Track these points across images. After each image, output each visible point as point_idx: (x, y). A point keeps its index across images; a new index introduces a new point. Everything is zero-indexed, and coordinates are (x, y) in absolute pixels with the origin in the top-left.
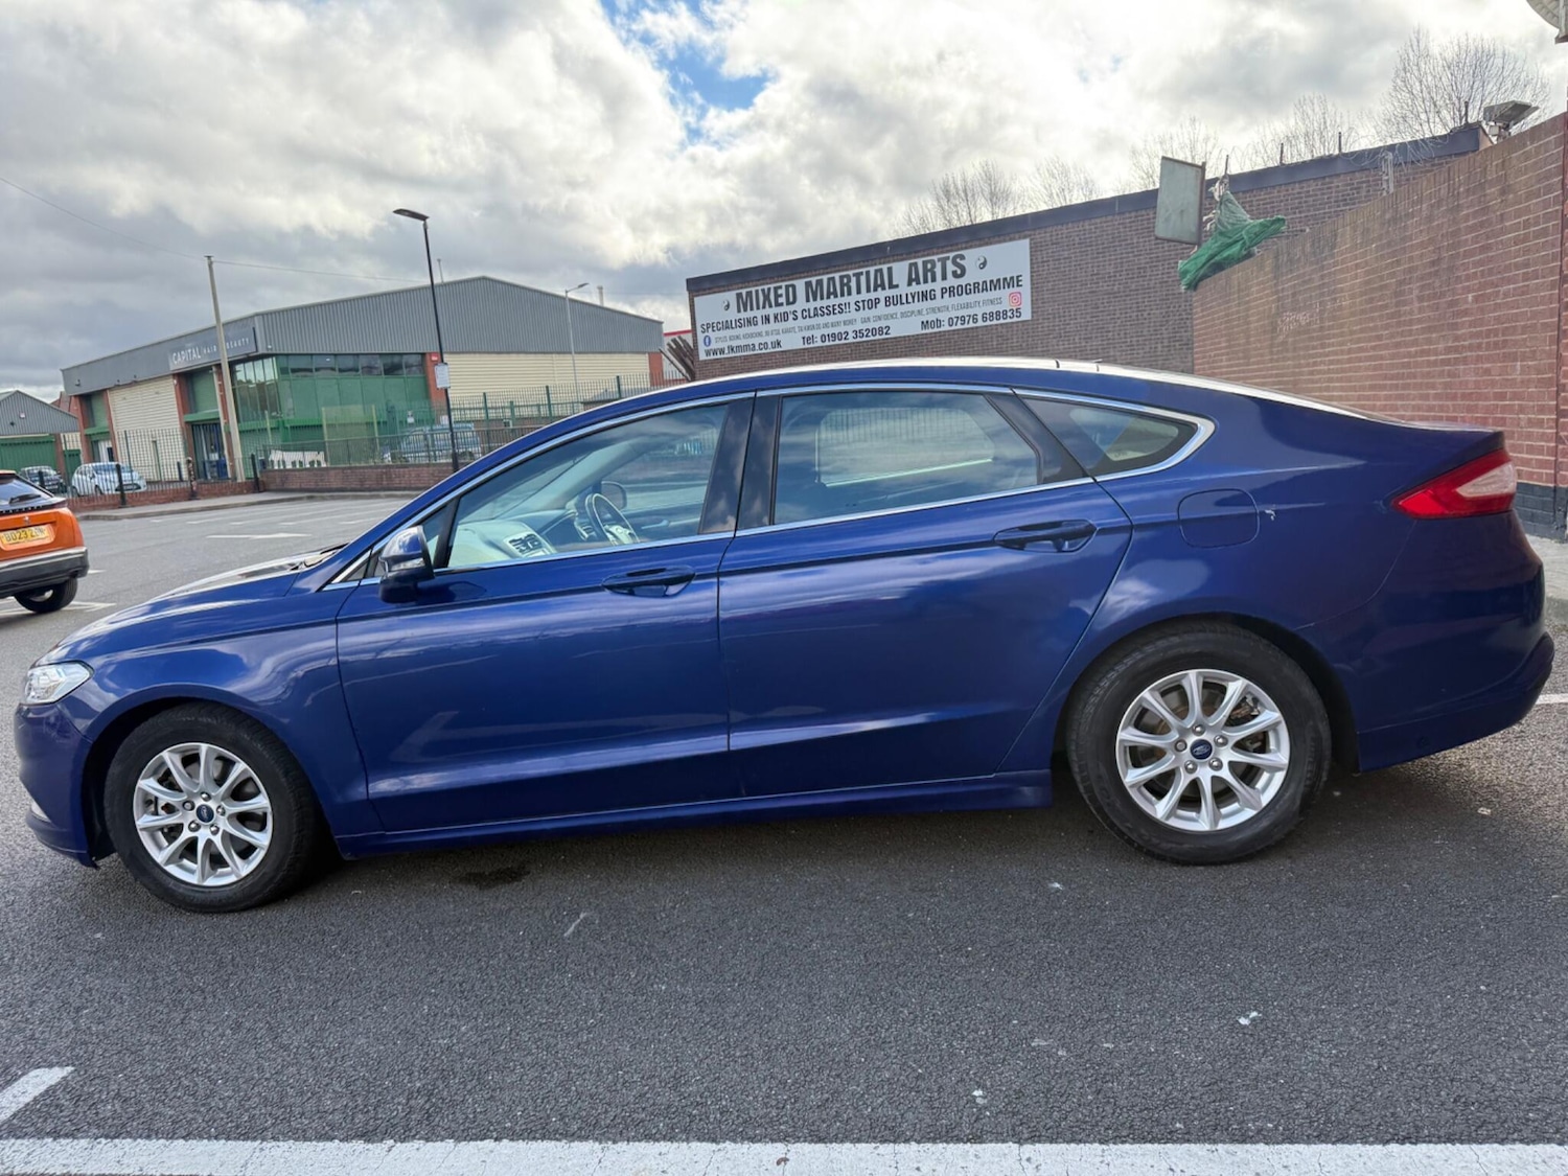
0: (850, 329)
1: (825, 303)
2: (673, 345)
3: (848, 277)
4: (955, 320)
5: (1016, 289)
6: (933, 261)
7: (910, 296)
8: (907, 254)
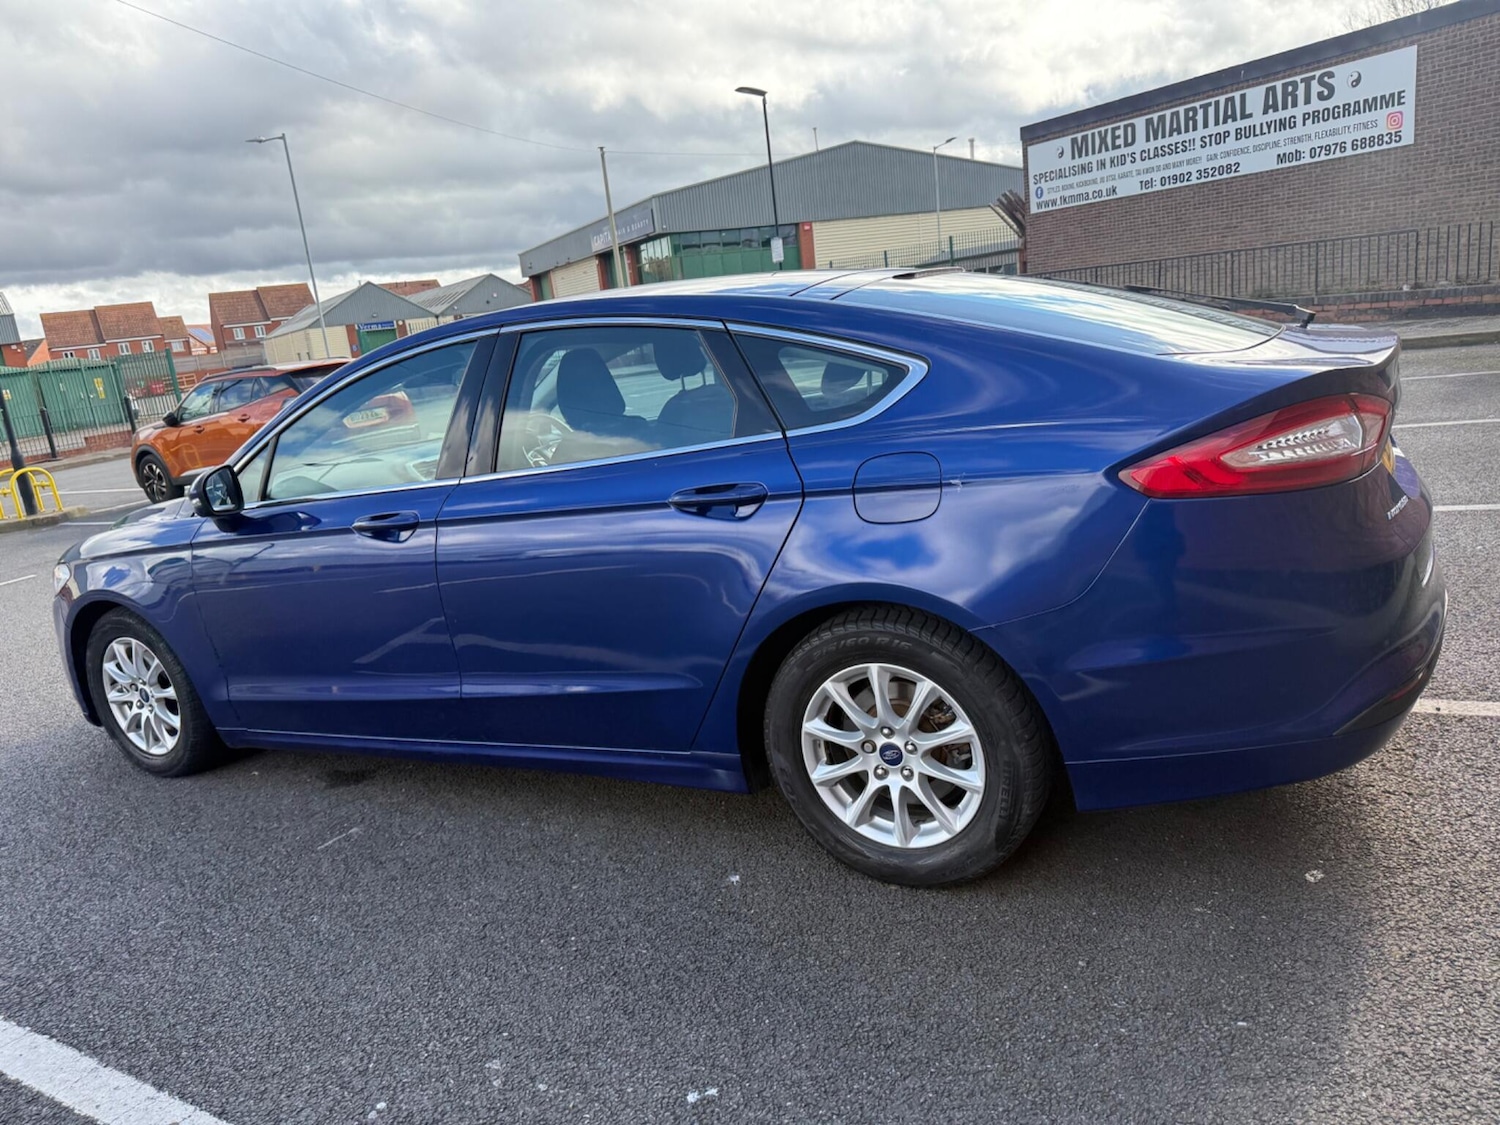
0: (1193, 169)
1: (1167, 141)
2: (1003, 200)
3: (1194, 110)
4: (1318, 150)
5: (1397, 108)
6: (1296, 82)
7: (1265, 126)
8: (1264, 77)
